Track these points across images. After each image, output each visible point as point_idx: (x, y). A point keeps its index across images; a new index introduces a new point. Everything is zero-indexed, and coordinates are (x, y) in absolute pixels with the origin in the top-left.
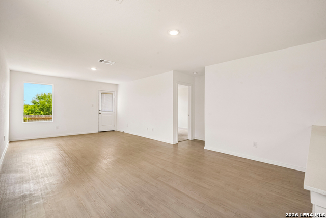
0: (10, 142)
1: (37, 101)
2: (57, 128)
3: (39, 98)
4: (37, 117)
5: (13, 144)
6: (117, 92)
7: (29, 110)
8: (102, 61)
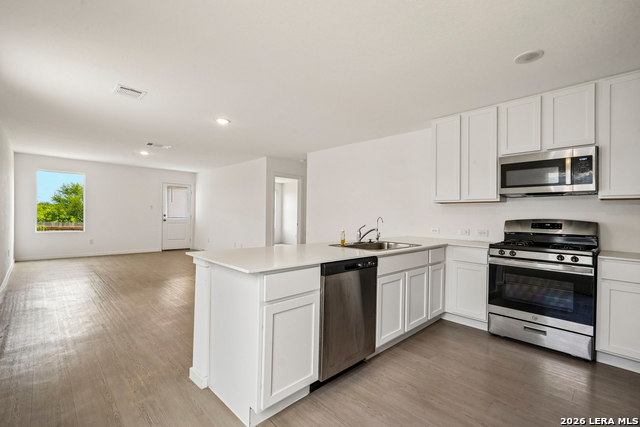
0: (16, 262)
1: (63, 197)
2: (91, 242)
3: (66, 191)
4: (61, 226)
5: (20, 264)
6: (195, 185)
7: (48, 214)
8: (150, 144)
